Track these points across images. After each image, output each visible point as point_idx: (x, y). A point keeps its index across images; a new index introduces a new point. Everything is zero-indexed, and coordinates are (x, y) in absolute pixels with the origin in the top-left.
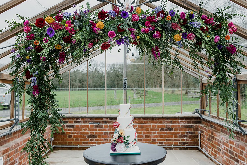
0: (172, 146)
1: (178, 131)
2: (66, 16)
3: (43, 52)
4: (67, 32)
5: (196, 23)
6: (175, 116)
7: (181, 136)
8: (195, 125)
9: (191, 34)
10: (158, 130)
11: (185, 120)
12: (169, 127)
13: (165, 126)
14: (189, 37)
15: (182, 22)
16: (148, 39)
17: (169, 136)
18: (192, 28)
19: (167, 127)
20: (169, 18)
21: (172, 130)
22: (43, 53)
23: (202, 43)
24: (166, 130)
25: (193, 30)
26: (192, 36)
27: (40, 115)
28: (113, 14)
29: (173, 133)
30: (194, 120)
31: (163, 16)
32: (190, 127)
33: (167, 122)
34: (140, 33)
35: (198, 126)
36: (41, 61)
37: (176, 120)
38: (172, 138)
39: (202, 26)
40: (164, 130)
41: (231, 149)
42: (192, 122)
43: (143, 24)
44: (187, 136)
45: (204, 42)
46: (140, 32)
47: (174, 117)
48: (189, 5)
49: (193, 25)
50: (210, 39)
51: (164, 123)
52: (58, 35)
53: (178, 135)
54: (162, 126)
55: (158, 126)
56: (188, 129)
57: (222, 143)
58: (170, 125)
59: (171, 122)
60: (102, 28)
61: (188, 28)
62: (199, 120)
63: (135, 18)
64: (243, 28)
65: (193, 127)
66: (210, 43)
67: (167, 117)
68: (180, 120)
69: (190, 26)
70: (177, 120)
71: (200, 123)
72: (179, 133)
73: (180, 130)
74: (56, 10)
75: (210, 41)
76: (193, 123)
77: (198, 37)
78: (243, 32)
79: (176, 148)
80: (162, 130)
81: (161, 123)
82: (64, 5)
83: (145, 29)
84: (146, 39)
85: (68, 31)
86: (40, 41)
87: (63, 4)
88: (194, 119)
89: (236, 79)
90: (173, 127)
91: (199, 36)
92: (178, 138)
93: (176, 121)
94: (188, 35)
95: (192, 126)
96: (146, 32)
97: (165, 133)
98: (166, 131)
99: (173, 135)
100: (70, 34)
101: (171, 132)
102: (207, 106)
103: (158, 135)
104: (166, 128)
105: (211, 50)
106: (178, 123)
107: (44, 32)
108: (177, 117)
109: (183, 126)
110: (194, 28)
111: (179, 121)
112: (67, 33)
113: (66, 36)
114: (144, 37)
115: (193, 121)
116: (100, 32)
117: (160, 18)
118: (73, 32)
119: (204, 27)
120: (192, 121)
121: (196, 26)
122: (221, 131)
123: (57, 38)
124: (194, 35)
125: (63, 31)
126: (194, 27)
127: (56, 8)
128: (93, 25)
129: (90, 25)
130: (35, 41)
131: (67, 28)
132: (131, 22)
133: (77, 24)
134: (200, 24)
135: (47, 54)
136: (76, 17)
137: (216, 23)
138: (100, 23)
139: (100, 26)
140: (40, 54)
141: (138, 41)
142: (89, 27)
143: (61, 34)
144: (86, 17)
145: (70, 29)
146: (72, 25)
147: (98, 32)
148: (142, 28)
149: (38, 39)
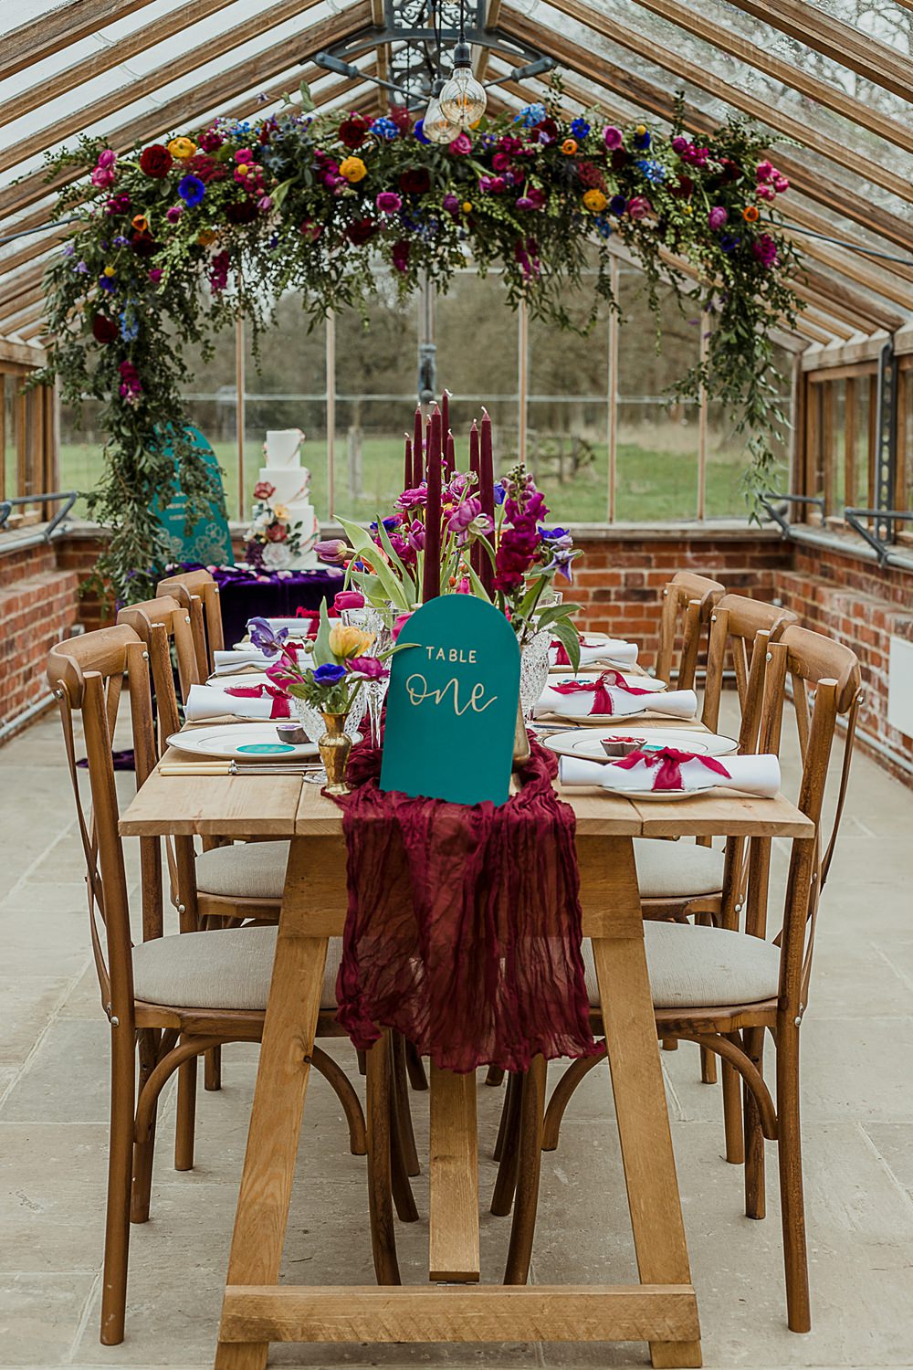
3: (165, 254)
4: (237, 187)
5: (652, 165)
6: (668, 531)
8: (760, 573)
9: (637, 202)
10: (584, 596)
11: (716, 553)
12: (639, 582)
13: (618, 576)
14: (633, 210)
15: (608, 160)
16: (499, 214)
18: (641, 181)
19: (626, 585)
20: (570, 148)
22: (169, 257)
23: (669, 232)
24: (620, 597)
25: (643, 190)
26: (640, 208)
27: (147, 462)
28: (387, 131)
30: (760, 552)
31: (547, 140)
32: (738, 581)
33: (629, 559)
34: (473, 194)
35: (774, 577)
36: (162, 281)
37: (672, 550)
38: (649, 636)
39: (669, 178)
40: (613, 597)
41: (856, 637)
42: (748, 560)
43: (485, 161)
45: (675, 227)
46: (474, 192)
47: (662, 535)
48: (645, 93)
49: (645, 172)
51: (614, 566)
52: (212, 197)
54: (604, 576)
55: (584, 580)
57: (836, 626)
58: (642, 576)
59: (646, 563)
60: (355, 180)
62: (782, 553)
63: (457, 143)
64: (820, 177)
65: (752, 583)
66: (694, 232)
67: (627, 536)
68: (692, 551)
69: (635, 173)
70: (678, 550)
71: (787, 564)
74: (193, 105)
76: (756, 563)
77: (658, 210)
78: (819, 189)
80: (603, 595)
81: (600, 563)
82: (220, 89)
83: (491, 178)
84: (494, 215)
85: (242, 182)
86: (150, 217)
87: (218, 87)
88: (759, 548)
89: (893, 351)
90: (658, 583)
93: (673, 558)
94: (629, 205)
95: (745, 577)
96: (494, 191)
97: (616, 611)
98: (622, 604)
99: (655, 623)
100: (248, 196)
101: (646, 605)
103: (583, 619)
104: (622, 589)
106: (683, 564)
107: (161, 187)
108: (678, 535)
110: (644, 180)
111: (689, 554)
112: (240, 190)
113: (235, 200)
114: (485, 209)
115: (756, 554)
116: (348, 192)
117: (539, 146)
118: (262, 191)
119: (674, 182)
120: (749, 554)
121: (650, 176)
122: (849, 583)
123: (212, 210)
124: (647, 205)
125: (225, 185)
126: (646, 177)
127: (193, 100)
128: (322, 168)
129: (316, 167)
130: (138, 218)
131: (239, 175)
132: (446, 164)
133: (276, 162)
134: (664, 170)
135: (181, 259)
136: (272, 139)
137: (715, 169)
138: (352, 165)
139: (353, 173)
140: (156, 259)
141: (465, 219)
142: (313, 172)
143: (219, 195)
144: (305, 141)
145: (251, 180)
146: (259, 168)
147: (342, 193)
148: (484, 174)
149: (142, 211)
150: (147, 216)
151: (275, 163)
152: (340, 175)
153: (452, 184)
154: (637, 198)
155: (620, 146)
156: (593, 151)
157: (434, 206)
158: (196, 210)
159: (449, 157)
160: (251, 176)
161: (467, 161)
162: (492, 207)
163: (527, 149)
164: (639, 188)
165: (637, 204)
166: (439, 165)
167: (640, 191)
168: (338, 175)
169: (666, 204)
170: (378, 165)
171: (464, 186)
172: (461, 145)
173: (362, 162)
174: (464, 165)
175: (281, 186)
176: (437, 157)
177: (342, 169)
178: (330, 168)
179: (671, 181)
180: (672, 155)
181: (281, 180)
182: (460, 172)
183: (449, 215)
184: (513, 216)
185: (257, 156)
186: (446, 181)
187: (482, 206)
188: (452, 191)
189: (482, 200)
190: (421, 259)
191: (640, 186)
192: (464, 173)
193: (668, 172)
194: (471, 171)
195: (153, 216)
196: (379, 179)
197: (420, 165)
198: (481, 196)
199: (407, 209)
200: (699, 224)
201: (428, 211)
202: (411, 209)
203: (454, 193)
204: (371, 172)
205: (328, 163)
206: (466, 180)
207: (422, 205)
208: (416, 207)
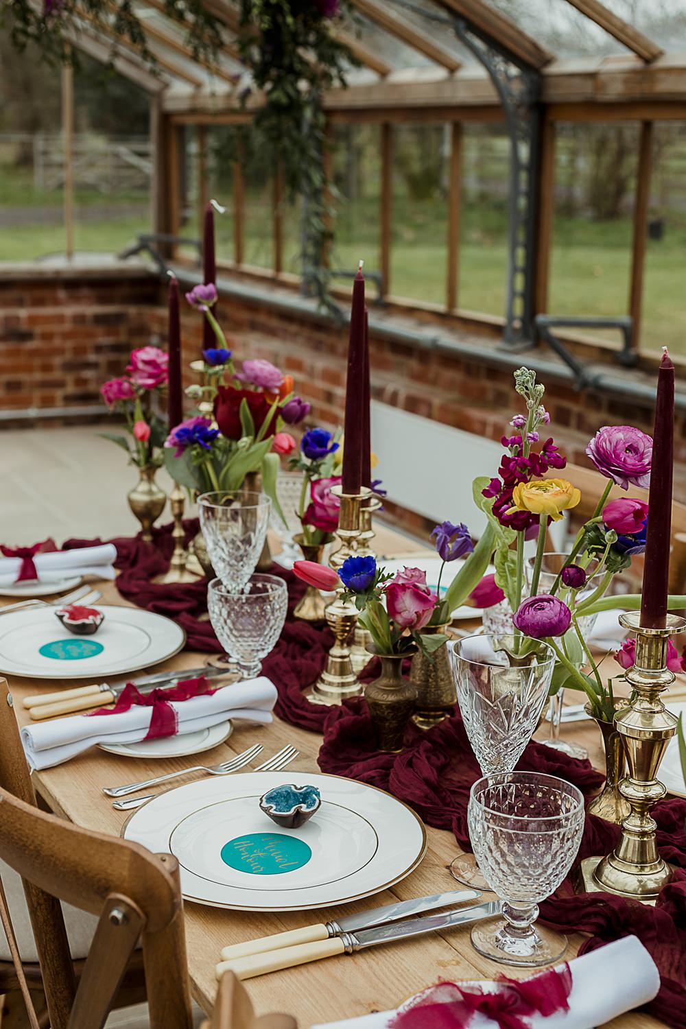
0: (32, 412)
1: (57, 342)
6: (42, 271)
7: (69, 367)
8: (132, 310)
11: (88, 292)
12: (16, 323)
17: (15, 369)
19: (5, 327)
21: (26, 336)
29: (34, 353)
30: (128, 290)
32: (111, 321)
37: (45, 290)
38: (29, 378)
44: (94, 366)
47: (36, 275)
53: (57, 361)
56: (100, 330)
58: (18, 318)
59: (20, 303)
62: (149, 290)
65: (125, 323)
68: (65, 290)
70: (51, 290)
71: (154, 301)
72: (60, 351)
73: (66, 336)
76: (126, 301)
79: (47, 423)
90: (37, 325)
92: (57, 375)
93: (46, 297)
95: (117, 315)
99: (34, 363)
101: (24, 346)
102: (184, 222)
106: (56, 302)
108: (52, 274)
109: (79, 319)
111: (61, 293)
115: (125, 292)
120: (117, 292)
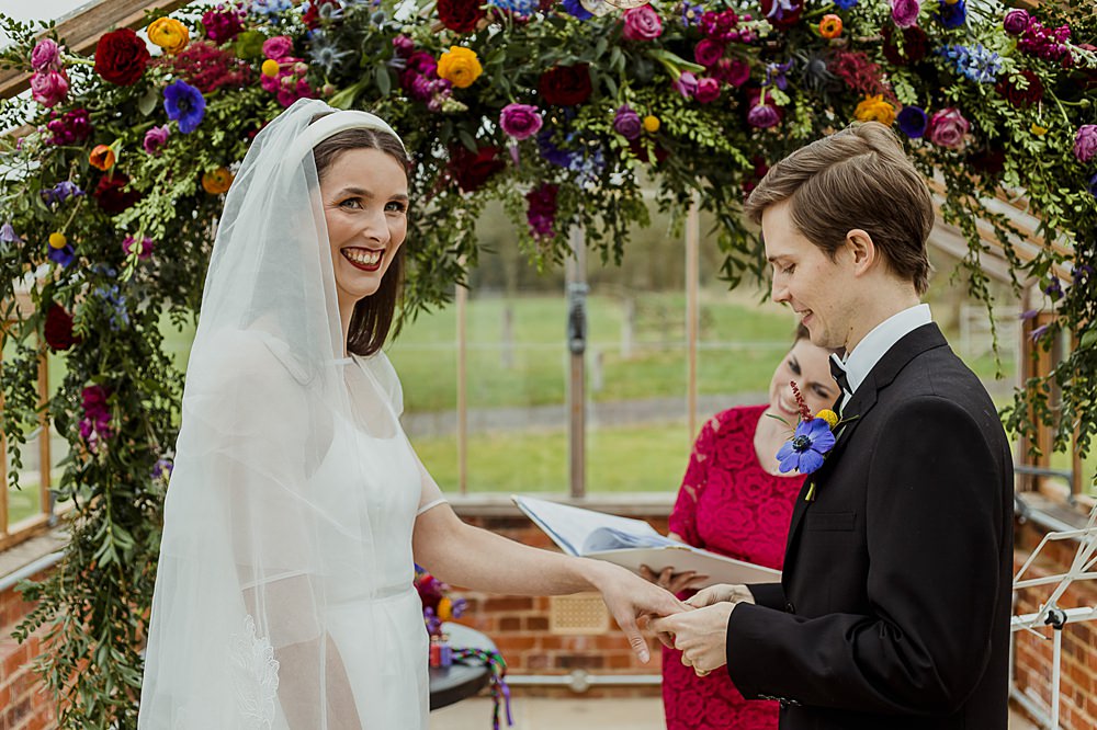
2: (263, 11)
3: (137, 212)
4: (268, 100)
5: (974, 53)
9: (943, 117)
14: (937, 131)
15: (899, 43)
16: (705, 136)
18: (953, 80)
20: (831, 29)
22: (142, 218)
23: (1007, 167)
25: (960, 95)
26: (951, 128)
28: (518, 2)
34: (663, 105)
36: (130, 258)
39: (1007, 75)
43: (683, 49)
45: (1015, 158)
46: (665, 102)
49: (961, 65)
50: (1054, 140)
52: (222, 116)
60: (464, 82)
61: (930, 80)
63: (637, 21)
66: (1047, 165)
69: (940, 68)
75: (1051, 151)
77: (985, 129)
83: (695, 76)
84: (699, 138)
86: (119, 148)
91: (989, 127)
94: (930, 121)
96: (700, 101)
105: (1058, 204)
107: (140, 100)
110: (962, 79)
112: (271, 104)
114: (684, 129)
116: (451, 105)
119: (1017, 81)
121: (972, 72)
123: (218, 137)
124: (962, 122)
126: (964, 74)
128: (409, 66)
129: (397, 63)
130: (99, 150)
131: (269, 80)
132: (619, 56)
133: (328, 55)
134: (998, 61)
135: (162, 222)
136: (322, 17)
137: (1083, 60)
138: (458, 59)
139: (459, 72)
140: (122, 221)
141: (650, 147)
142: (393, 72)
143: (233, 113)
144: (379, 20)
145: (287, 86)
146: (302, 66)
147: (440, 106)
148: (682, 69)
149: (111, 139)
150: (116, 147)
151: (327, 57)
152: (439, 78)
153: (628, 92)
154: (943, 112)
155: (914, 24)
156: (870, 32)
157: (599, 126)
158: (195, 137)
159: (624, 44)
160: (287, 80)
161: (652, 52)
162: (694, 125)
163: (743, 30)
164: (954, 92)
165: (942, 121)
166: (606, 57)
167: (956, 98)
168: (434, 76)
169: (1003, 118)
170: (503, 59)
171: (648, 92)
172: (644, 23)
173: (475, 55)
174: (645, 59)
175: (341, 95)
176: (603, 45)
177: (440, 71)
178: (422, 66)
179: (1012, 80)
180: (1001, 38)
181: (342, 87)
182: (642, 69)
183: (624, 142)
184: (732, 142)
185: (301, 47)
186: (618, 85)
187: (679, 124)
188: (626, 100)
189: (679, 114)
190: (577, 211)
191: (955, 89)
192: (647, 72)
193: (1004, 64)
194: (660, 68)
195: (129, 146)
196: (504, 83)
197: (575, 58)
198: (677, 108)
199: (553, 132)
200: (1053, 151)
201: (588, 134)
202: (560, 133)
203: (632, 105)
204: (490, 70)
205: (420, 59)
206: (651, 84)
207: (579, 125)
208: (568, 130)
